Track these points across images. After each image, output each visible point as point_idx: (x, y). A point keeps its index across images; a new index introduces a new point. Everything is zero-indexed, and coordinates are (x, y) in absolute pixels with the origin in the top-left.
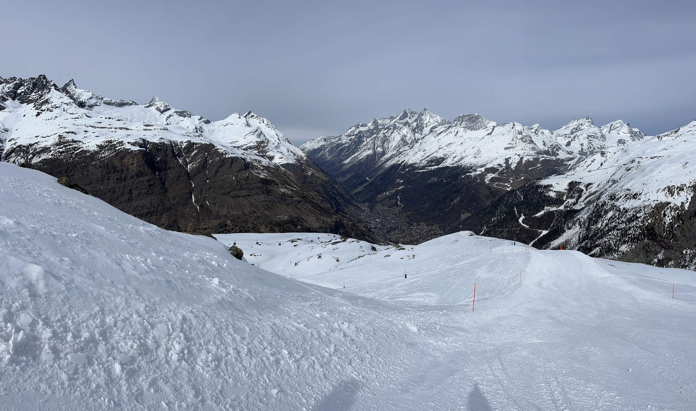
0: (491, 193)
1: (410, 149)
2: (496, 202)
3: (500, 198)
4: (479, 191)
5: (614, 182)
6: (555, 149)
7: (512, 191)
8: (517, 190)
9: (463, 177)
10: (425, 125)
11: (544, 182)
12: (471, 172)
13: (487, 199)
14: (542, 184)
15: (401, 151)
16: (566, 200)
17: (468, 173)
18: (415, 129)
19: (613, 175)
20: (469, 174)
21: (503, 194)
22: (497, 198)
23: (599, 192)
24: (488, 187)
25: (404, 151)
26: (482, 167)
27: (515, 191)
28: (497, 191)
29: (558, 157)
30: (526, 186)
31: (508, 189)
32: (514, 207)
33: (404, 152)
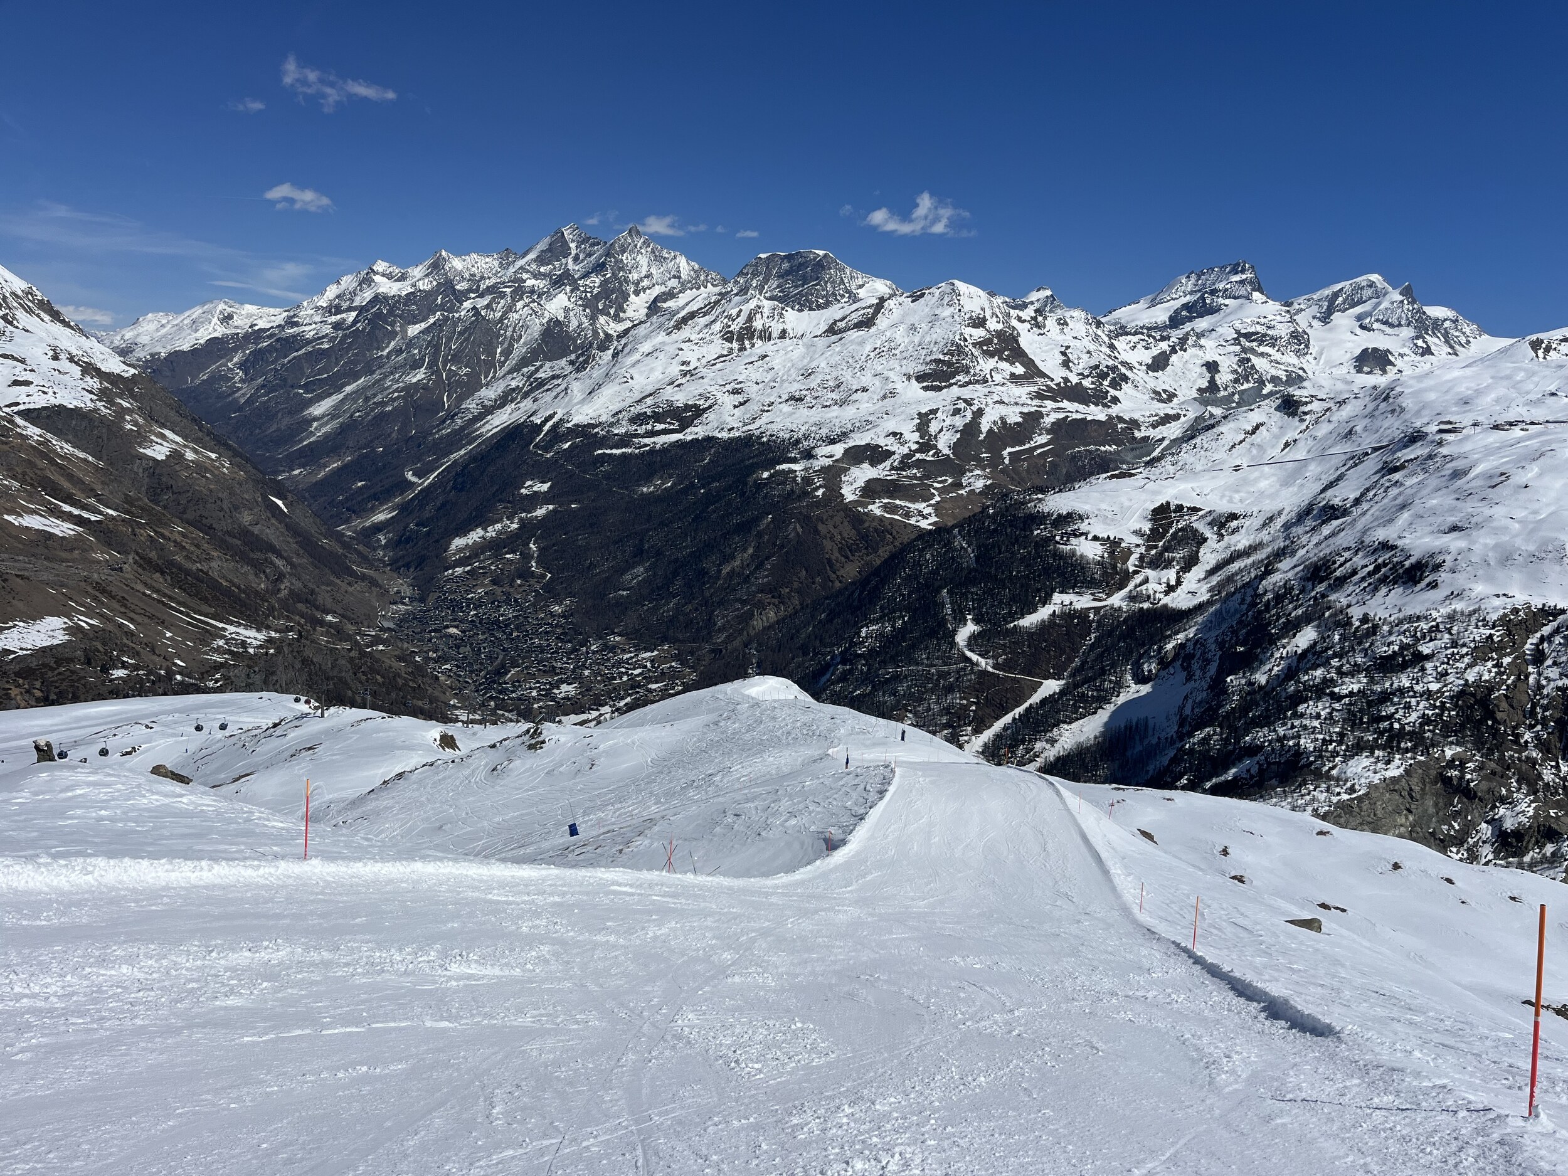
0: (864, 537)
1: (578, 370)
2: (876, 572)
3: (893, 556)
4: (821, 527)
5: (1331, 512)
6: (1106, 383)
7: (940, 532)
8: (954, 526)
9: (766, 475)
10: (632, 288)
11: (1057, 503)
12: (794, 461)
13: (847, 557)
14: (1046, 510)
15: (543, 375)
16: (1136, 572)
17: (785, 462)
18: (597, 298)
19: (1330, 485)
20: (784, 467)
21: (906, 541)
22: (884, 552)
23: (1269, 549)
24: (852, 515)
25: (554, 377)
26: (832, 442)
27: (948, 530)
28: (884, 528)
29: (1115, 410)
30: (989, 516)
31: (924, 524)
32: (941, 587)
33: (556, 382)
